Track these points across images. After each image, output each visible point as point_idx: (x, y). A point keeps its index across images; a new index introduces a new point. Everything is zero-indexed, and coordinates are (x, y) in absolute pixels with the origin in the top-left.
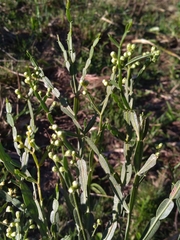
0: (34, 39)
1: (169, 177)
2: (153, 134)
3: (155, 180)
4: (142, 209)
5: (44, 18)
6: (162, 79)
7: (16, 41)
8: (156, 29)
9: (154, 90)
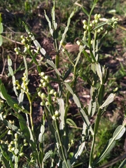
0: (27, 17)
1: (121, 115)
2: (110, 85)
3: (111, 117)
4: (101, 136)
5: (34, 3)
6: (117, 46)
7: (14, 19)
8: (114, 11)
9: (112, 55)
